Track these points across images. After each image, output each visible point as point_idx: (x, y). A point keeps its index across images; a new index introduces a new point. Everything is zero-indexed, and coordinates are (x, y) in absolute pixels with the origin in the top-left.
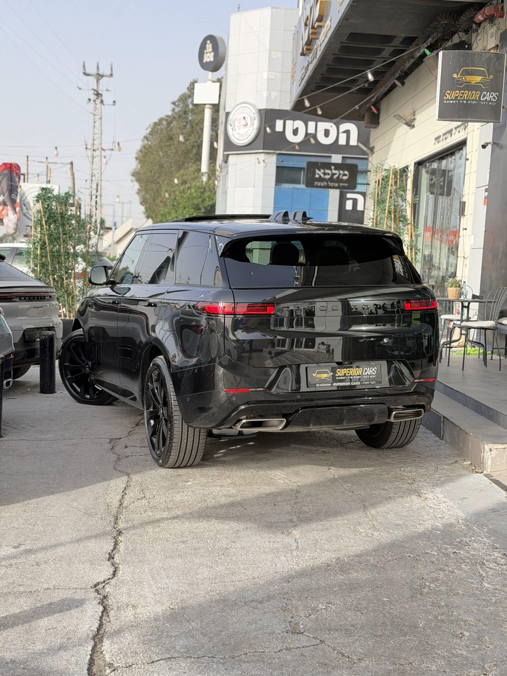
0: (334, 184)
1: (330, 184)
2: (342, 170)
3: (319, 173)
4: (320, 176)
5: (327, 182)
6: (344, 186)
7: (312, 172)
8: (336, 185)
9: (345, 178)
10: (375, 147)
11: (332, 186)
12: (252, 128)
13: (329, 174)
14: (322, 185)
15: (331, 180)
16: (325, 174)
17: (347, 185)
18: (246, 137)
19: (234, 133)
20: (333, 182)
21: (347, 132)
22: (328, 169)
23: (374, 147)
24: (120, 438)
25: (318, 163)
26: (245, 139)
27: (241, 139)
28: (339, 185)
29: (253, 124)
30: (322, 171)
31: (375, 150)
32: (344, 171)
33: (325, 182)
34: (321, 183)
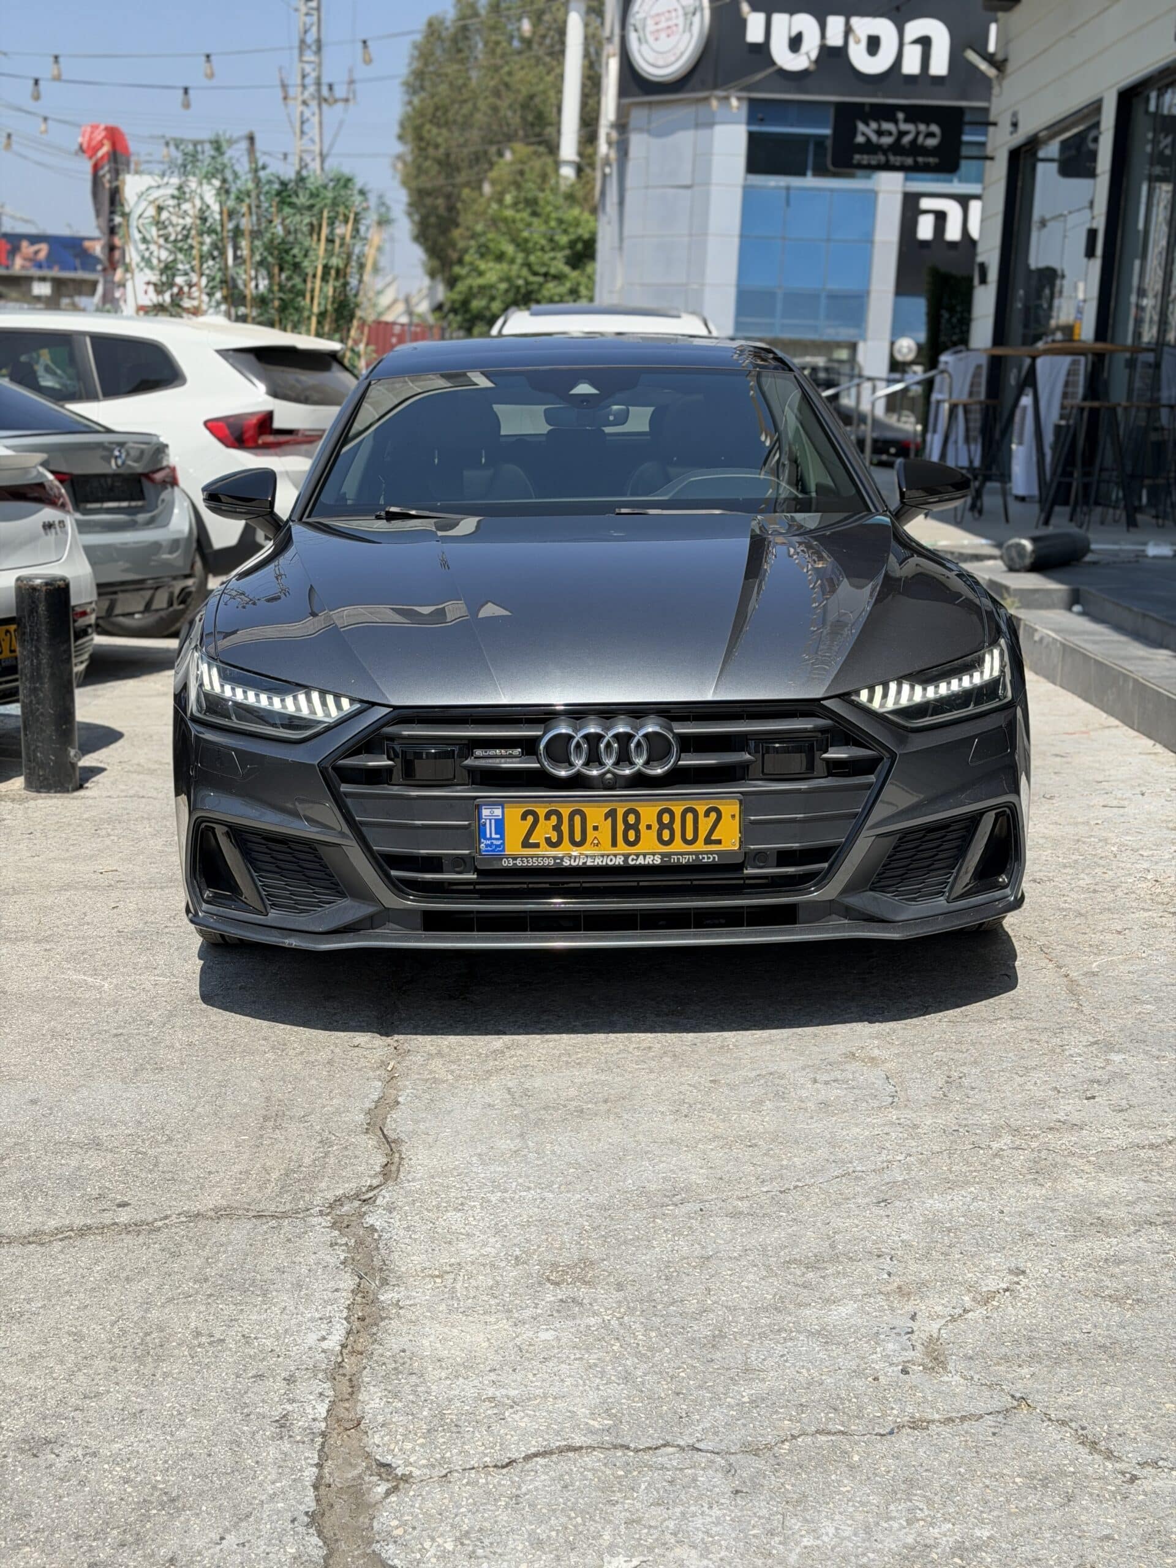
0: (903, 158)
1: (892, 158)
2: (923, 122)
3: (866, 131)
4: (869, 140)
5: (885, 154)
6: (929, 164)
7: (847, 129)
8: (909, 161)
9: (932, 142)
10: (1011, 58)
11: (898, 164)
12: (687, 36)
13: (890, 134)
14: (874, 162)
15: (896, 148)
16: (880, 133)
17: (936, 160)
18: (673, 59)
19: (645, 48)
20: (901, 154)
21: (925, 42)
22: (887, 120)
23: (1005, 60)
25: (862, 106)
26: (672, 64)
27: (660, 63)
28: (916, 162)
29: (691, 24)
30: (874, 125)
31: (1010, 67)
32: (928, 124)
33: (880, 153)
34: (872, 157)
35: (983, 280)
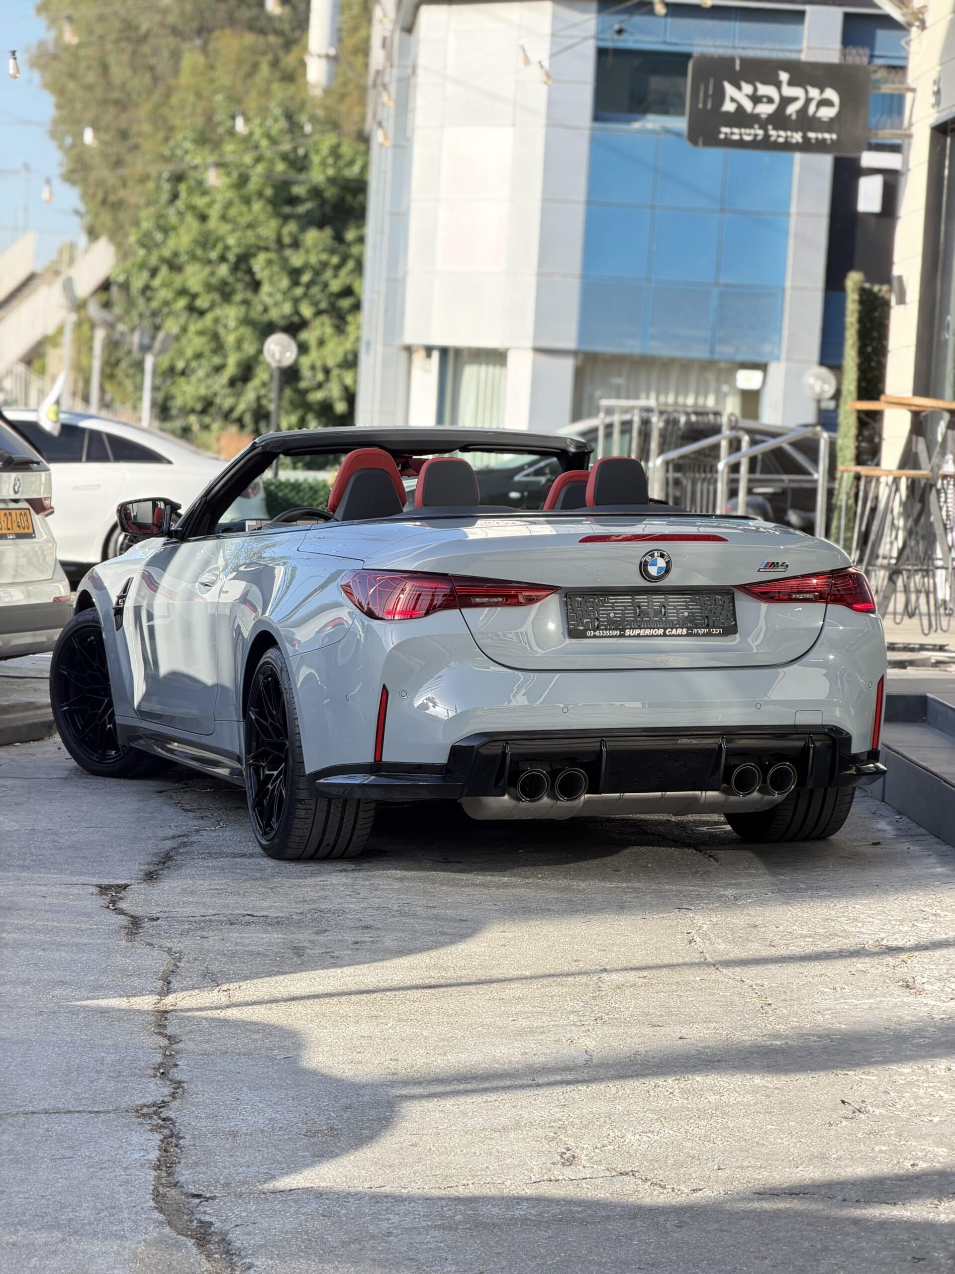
0: (789, 133)
1: (773, 133)
2: (814, 85)
3: (736, 96)
4: (740, 108)
5: (764, 127)
6: (824, 140)
7: (710, 92)
8: (797, 137)
9: (827, 113)
11: (781, 140)
13: (770, 100)
14: (747, 138)
15: (779, 119)
16: (756, 99)
17: (834, 136)
20: (785, 129)
22: (765, 83)
24: (126, 886)
25: (732, 60)
28: (805, 138)
30: (747, 88)
32: (822, 92)
33: (756, 126)
34: (743, 131)
35: (902, 301)
